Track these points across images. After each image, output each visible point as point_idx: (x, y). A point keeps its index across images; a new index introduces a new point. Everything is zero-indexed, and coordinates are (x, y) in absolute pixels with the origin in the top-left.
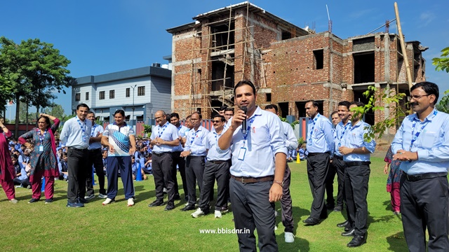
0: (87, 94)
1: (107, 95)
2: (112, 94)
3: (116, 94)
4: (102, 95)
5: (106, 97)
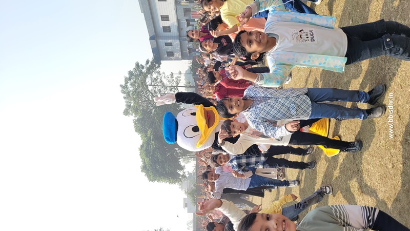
0: (167, 44)
1: (166, 24)
2: (165, 18)
3: (164, 14)
4: (167, 29)
5: (168, 25)
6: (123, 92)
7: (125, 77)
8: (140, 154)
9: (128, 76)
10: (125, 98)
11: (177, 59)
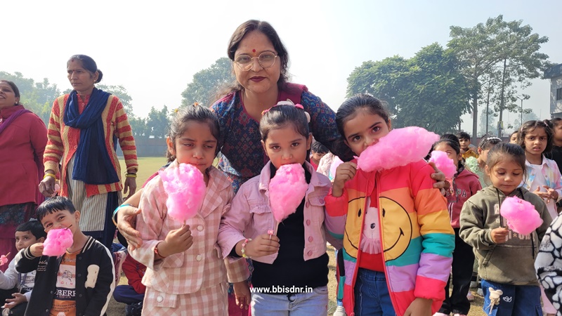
6: (490, 22)
7: (521, 21)
8: (388, 59)
9: (521, 26)
10: (479, 26)
11: (553, 107)
